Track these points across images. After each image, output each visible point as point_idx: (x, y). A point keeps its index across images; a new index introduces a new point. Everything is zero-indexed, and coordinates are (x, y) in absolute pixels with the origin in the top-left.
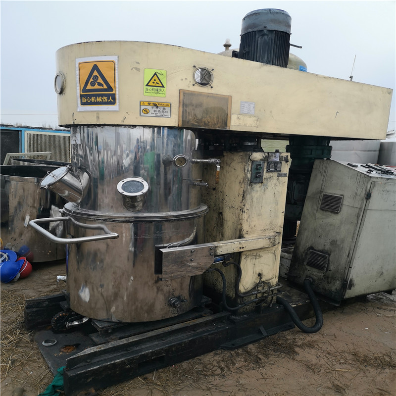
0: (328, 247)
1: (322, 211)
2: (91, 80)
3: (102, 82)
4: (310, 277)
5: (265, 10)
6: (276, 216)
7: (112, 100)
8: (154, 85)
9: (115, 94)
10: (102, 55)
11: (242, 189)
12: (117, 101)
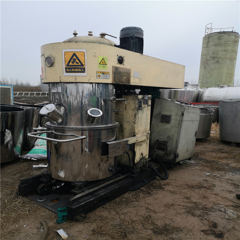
0: (166, 140)
1: (161, 123)
2: (72, 60)
3: (78, 62)
4: (158, 155)
5: (133, 27)
6: (147, 125)
7: (83, 70)
8: (102, 64)
9: (85, 68)
10: (78, 49)
11: (134, 113)
12: (86, 71)
